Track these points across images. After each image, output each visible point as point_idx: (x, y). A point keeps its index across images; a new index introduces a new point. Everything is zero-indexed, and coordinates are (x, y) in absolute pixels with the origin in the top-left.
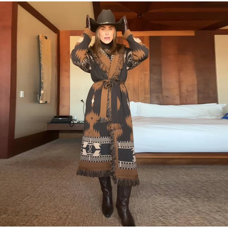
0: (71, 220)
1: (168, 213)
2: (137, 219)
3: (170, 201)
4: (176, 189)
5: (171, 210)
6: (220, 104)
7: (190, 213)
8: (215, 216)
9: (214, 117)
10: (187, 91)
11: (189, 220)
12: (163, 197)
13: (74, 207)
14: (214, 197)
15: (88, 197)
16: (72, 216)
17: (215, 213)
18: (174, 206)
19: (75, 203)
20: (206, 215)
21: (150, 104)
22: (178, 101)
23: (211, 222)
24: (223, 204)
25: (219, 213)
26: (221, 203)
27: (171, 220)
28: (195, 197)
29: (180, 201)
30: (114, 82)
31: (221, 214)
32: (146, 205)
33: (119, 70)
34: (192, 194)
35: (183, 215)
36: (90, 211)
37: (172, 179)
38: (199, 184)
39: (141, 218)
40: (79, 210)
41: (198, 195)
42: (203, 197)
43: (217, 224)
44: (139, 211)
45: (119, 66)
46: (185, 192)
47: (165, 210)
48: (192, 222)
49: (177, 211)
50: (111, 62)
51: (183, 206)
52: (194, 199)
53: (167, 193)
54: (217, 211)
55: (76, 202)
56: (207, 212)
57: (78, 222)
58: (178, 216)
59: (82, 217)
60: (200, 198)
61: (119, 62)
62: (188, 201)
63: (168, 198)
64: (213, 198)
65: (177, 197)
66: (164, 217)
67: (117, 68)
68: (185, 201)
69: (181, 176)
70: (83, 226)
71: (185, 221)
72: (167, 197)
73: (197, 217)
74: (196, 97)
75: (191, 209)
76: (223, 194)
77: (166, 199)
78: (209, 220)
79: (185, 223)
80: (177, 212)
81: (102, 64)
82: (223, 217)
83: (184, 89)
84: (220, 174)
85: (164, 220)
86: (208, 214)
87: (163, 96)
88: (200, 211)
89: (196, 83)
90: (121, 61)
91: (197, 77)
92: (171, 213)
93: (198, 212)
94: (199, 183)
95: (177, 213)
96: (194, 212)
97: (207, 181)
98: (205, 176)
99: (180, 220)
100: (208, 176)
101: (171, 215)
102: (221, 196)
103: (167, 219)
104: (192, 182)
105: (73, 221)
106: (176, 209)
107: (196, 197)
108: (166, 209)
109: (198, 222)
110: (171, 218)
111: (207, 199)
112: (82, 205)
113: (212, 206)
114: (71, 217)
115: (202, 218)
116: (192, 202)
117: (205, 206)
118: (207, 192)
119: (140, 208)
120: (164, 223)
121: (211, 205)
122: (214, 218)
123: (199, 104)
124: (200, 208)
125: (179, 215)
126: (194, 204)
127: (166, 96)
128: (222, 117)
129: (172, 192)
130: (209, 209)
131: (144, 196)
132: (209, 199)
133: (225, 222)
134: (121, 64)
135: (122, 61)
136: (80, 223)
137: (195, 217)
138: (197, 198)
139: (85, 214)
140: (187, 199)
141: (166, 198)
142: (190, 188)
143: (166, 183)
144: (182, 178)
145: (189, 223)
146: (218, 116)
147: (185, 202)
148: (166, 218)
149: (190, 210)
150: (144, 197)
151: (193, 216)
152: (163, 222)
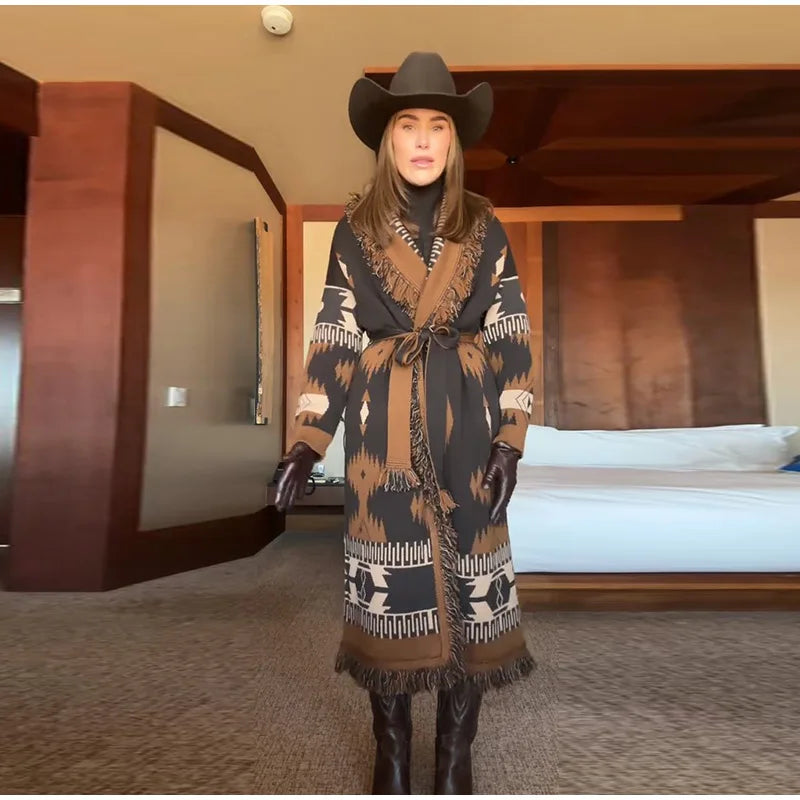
0: (306, 775)
1: (584, 756)
2: (505, 772)
3: (590, 719)
4: (611, 683)
5: (596, 747)
6: (776, 425)
7: (663, 756)
8: (756, 765)
9: (754, 467)
10: (656, 388)
11: (660, 777)
12: (565, 707)
13: (315, 737)
14: (753, 708)
15: (358, 706)
16: (310, 764)
17: (756, 757)
18: (608, 732)
19: (318, 724)
20: (724, 759)
21: (545, 425)
22: (620, 416)
23: (741, 782)
24: (788, 729)
25: (772, 755)
26: (778, 724)
27: (596, 775)
28: (684, 707)
29: (629, 720)
30: (433, 339)
31: (781, 758)
32: (533, 729)
33: (456, 302)
34: (671, 699)
35: (639, 760)
36: (363, 749)
37: (600, 652)
38: (700, 669)
39: (519, 769)
40: (330, 745)
41: (695, 701)
42: (712, 707)
43: (764, 787)
44: (512, 748)
45: (456, 287)
46: (645, 690)
47: (574, 746)
48: (671, 783)
49: (618, 748)
50: (430, 269)
51: (639, 733)
52: (679, 713)
53: (579, 694)
54: (766, 750)
55: (321, 720)
56: (728, 753)
57: (326, 782)
58: (620, 763)
59: (340, 767)
60: (701, 710)
61: (460, 271)
62: (658, 718)
63: (585, 710)
64: (749, 710)
65: (615, 706)
66: (568, 766)
67: (449, 295)
68: (647, 719)
69: (632, 644)
70: (341, 793)
71: (645, 780)
72: (579, 706)
73: (692, 767)
74: (686, 404)
75: (667, 742)
76: (787, 698)
77: (578, 712)
78: (735, 776)
79: (645, 785)
80: (619, 753)
81: (392, 275)
82: (788, 766)
83: (642, 380)
84: (776, 637)
85: (570, 777)
86: (732, 759)
87: (564, 403)
88: (700, 748)
89: (686, 361)
90: (467, 270)
91: (693, 346)
92: (596, 754)
93: (696, 752)
94: (700, 666)
95: (616, 755)
96: (678, 751)
97: (727, 659)
98: (721, 644)
99: (629, 775)
100: (731, 644)
101: (595, 762)
102: (780, 703)
103: (580, 774)
104: (671, 663)
105: (313, 778)
106: (611, 742)
107: (688, 707)
108: (577, 741)
109: (695, 782)
110: (596, 771)
111: (727, 714)
112: (338, 731)
113: (745, 733)
114: (307, 767)
115: (708, 769)
116: (675, 722)
117: (721, 734)
118: (729, 690)
119: (516, 741)
120: (570, 785)
121: (745, 729)
122: (756, 770)
123: (697, 425)
124: (704, 741)
125: (622, 759)
126: (678, 729)
127: (577, 403)
128: (784, 465)
129: (597, 691)
130: (734, 743)
131: (528, 704)
132: (735, 712)
133: (793, 782)
134: (464, 279)
135: (470, 269)
136: (334, 786)
137: (684, 766)
138: (691, 710)
139: (350, 758)
140: (655, 711)
141: (577, 708)
142: (665, 679)
143: (577, 664)
144: (636, 648)
145: (662, 785)
146: (765, 463)
147: (647, 723)
148: (576, 769)
149: (667, 747)
150: (527, 707)
151: (676, 765)
152: (564, 784)
